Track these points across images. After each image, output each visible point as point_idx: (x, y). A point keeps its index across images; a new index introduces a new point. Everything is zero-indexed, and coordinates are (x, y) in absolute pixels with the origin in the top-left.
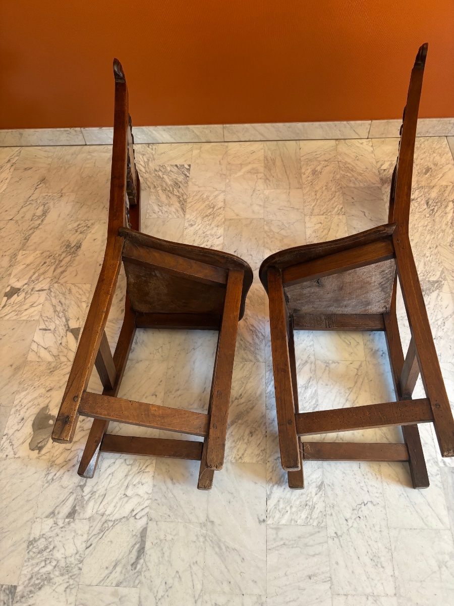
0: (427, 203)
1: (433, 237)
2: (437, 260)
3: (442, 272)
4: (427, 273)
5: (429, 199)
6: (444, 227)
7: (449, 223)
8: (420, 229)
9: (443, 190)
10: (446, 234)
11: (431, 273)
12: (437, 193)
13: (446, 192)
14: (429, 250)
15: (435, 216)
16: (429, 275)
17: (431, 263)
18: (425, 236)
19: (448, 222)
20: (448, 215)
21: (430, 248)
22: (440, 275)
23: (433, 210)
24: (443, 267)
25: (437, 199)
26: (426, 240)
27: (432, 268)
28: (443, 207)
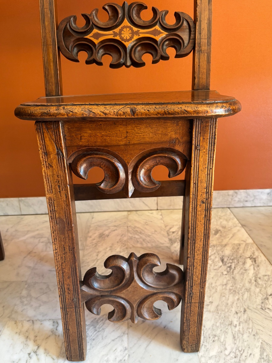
0: (222, 260)
1: (237, 297)
2: (250, 330)
3: (263, 350)
4: (240, 351)
5: (223, 256)
6: (247, 285)
7: (253, 281)
8: (219, 288)
9: (236, 247)
10: (252, 294)
11: (246, 351)
12: (231, 251)
13: (240, 249)
14: (236, 316)
15: (234, 273)
16: (244, 355)
17: (242, 334)
18: (227, 296)
19: (251, 280)
20: (249, 271)
21: (237, 313)
22: (261, 355)
23: (230, 267)
24: (261, 341)
25: (232, 256)
26: (230, 302)
27: (246, 343)
28: (241, 263)
